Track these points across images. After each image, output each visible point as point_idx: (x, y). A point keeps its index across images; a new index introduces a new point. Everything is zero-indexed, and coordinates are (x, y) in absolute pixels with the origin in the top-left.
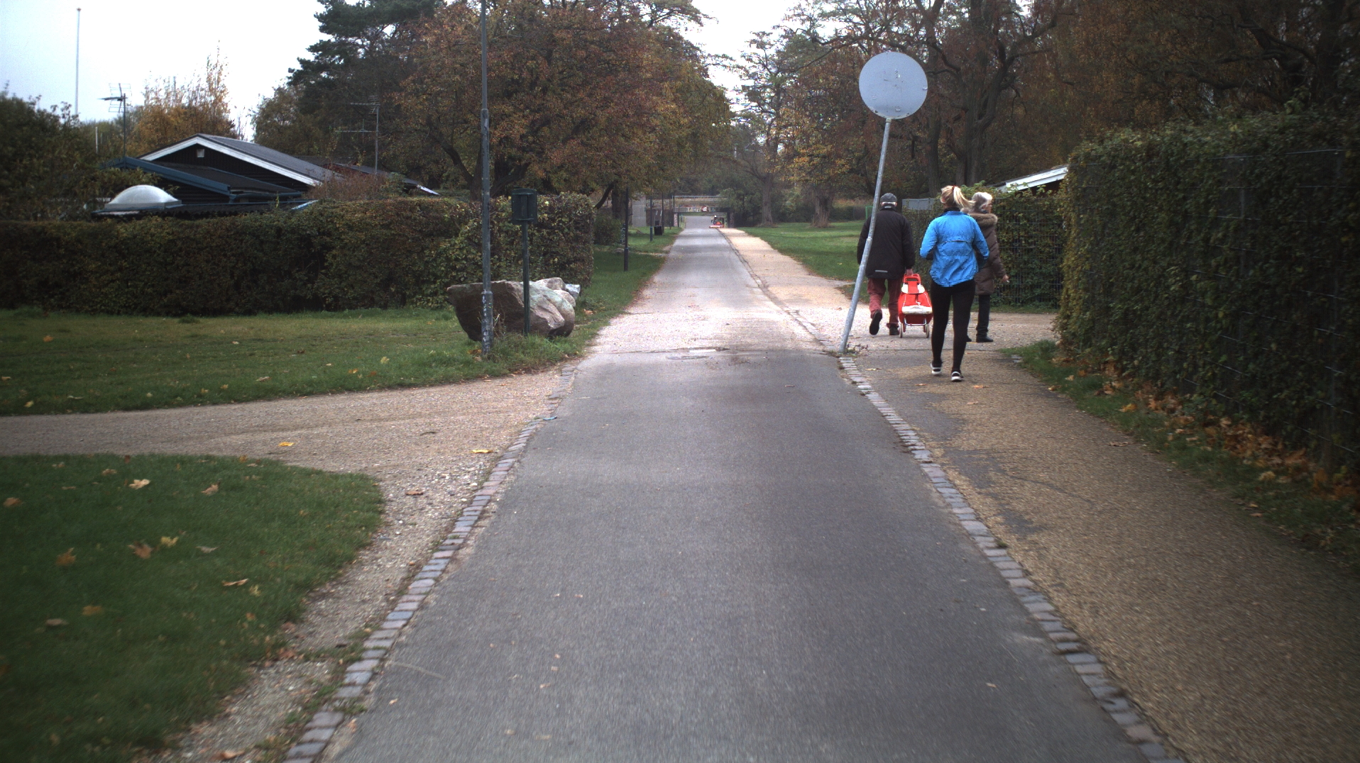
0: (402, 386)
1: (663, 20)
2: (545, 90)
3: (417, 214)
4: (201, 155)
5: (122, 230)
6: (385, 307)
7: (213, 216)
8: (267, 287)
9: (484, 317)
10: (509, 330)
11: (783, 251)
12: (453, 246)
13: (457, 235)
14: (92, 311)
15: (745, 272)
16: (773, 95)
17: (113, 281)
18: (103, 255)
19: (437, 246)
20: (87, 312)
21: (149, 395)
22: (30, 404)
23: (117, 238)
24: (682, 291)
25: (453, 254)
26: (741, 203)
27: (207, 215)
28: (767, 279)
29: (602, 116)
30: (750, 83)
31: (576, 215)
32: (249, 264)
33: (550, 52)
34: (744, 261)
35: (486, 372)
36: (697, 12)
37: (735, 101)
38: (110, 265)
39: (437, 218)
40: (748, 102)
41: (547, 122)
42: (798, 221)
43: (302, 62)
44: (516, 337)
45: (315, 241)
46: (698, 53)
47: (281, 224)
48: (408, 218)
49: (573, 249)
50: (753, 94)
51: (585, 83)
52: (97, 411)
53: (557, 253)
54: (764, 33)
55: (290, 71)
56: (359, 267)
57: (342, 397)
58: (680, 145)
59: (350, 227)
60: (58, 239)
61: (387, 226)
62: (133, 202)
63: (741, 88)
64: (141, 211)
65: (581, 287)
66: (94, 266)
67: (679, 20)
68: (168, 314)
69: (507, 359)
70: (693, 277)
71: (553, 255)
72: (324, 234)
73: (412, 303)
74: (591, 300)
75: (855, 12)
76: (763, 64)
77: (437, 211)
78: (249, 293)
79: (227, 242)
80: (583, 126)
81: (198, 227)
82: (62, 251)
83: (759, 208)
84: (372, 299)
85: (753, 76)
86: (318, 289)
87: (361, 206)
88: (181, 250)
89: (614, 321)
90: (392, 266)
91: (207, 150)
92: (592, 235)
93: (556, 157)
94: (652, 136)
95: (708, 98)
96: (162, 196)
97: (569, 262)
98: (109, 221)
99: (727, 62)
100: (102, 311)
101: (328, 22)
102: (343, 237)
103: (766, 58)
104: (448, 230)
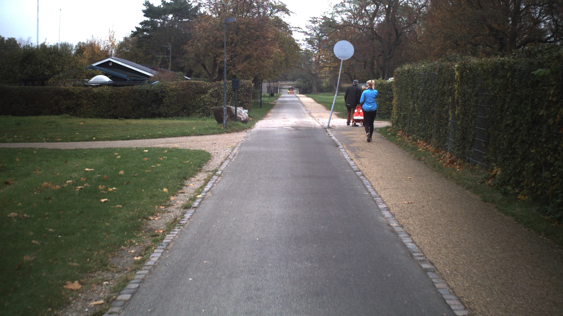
0: (201, 135)
1: (275, 13)
2: (235, 45)
3: (194, 87)
4: (111, 64)
5: (95, 90)
6: (182, 116)
7: (125, 86)
8: (143, 109)
9: (224, 116)
10: (231, 120)
11: (318, 103)
12: (206, 97)
13: (207, 94)
14: (85, 117)
15: (304, 109)
16: (318, 42)
17: (91, 107)
18: (88, 98)
19: (200, 97)
20: (82, 117)
21: (128, 136)
22: (94, 138)
23: (93, 93)
24: (281, 114)
25: (206, 100)
26: (305, 84)
27: (123, 86)
28: (311, 111)
29: (255, 54)
30: (309, 37)
31: (246, 87)
32: (137, 102)
33: (237, 32)
34: (304, 106)
35: (225, 131)
36: (288, 10)
37: (302, 44)
38: (91, 102)
39: (200, 88)
40: (308, 45)
41: (236, 56)
42: (327, 92)
43: (137, 28)
44: (233, 122)
45: (160, 95)
46: (288, 26)
47: (148, 88)
48: (190, 87)
49: (245, 98)
50: (310, 42)
51: (249, 43)
52: (114, 140)
53: (240, 100)
54: (314, 18)
55: (132, 32)
56: (174, 104)
57: (184, 137)
58: (281, 63)
59: (171, 90)
60: (73, 93)
61: (184, 90)
62: (98, 81)
63: (305, 39)
64: (101, 84)
65: (249, 111)
66: (85, 102)
67: (281, 14)
68: (110, 118)
69: (230, 128)
70: (285, 110)
71: (238, 100)
72: (162, 92)
73: (192, 115)
74: (251, 115)
75: (349, 11)
76: (314, 30)
77: (200, 85)
78: (137, 111)
79: (130, 95)
80: (248, 57)
81: (120, 89)
82: (74, 97)
83: (312, 87)
84: (178, 114)
85: (310, 34)
86: (160, 110)
87: (175, 83)
88: (114, 97)
89: (259, 121)
90: (185, 103)
91: (113, 63)
92: (252, 94)
93: (239, 67)
94: (271, 60)
95: (292, 46)
96: (106, 79)
97: (244, 103)
98: (90, 87)
99: (299, 30)
100: (88, 117)
101: (147, 13)
102: (169, 93)
103: (315, 27)
104: (204, 92)
